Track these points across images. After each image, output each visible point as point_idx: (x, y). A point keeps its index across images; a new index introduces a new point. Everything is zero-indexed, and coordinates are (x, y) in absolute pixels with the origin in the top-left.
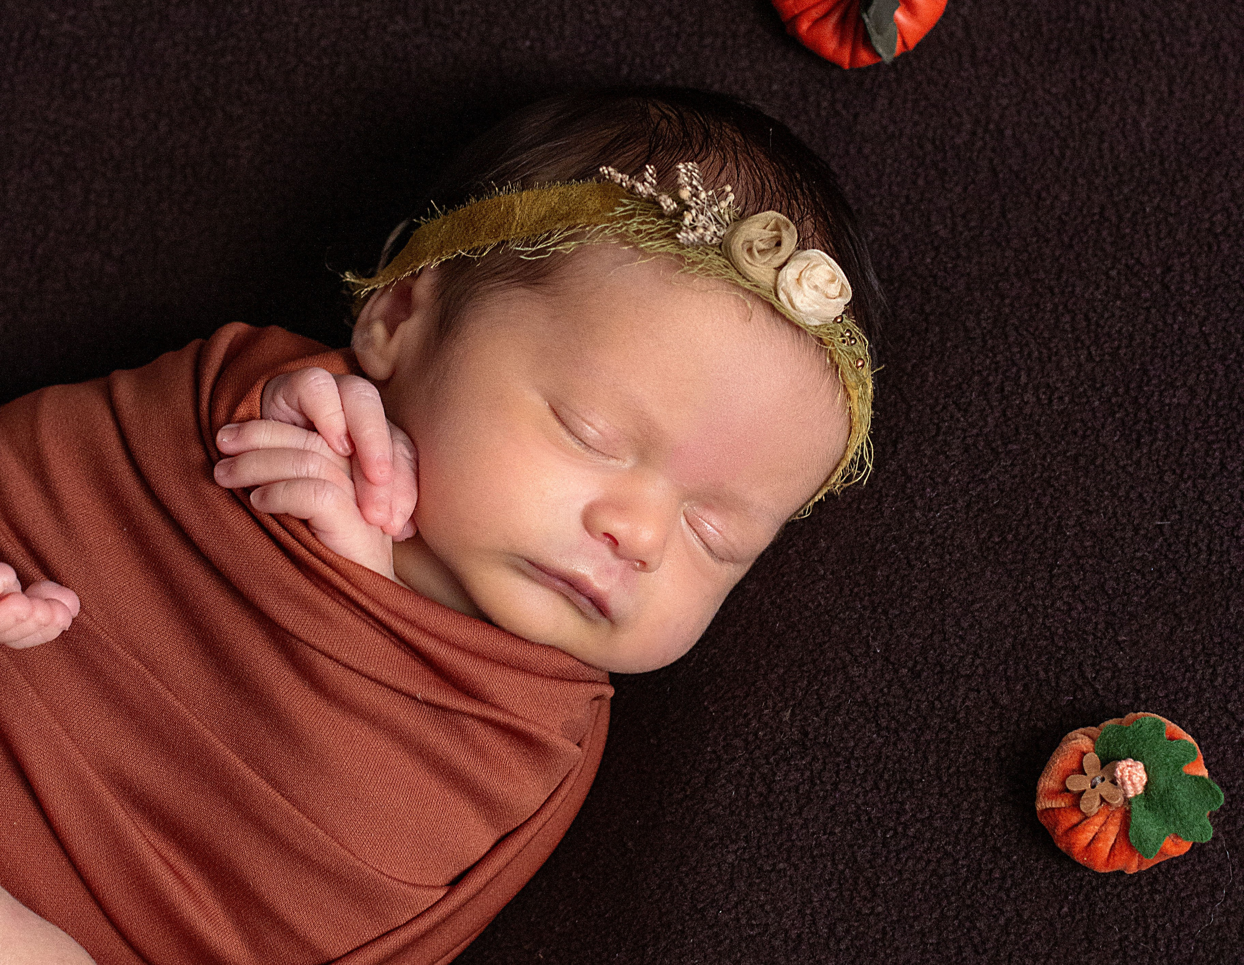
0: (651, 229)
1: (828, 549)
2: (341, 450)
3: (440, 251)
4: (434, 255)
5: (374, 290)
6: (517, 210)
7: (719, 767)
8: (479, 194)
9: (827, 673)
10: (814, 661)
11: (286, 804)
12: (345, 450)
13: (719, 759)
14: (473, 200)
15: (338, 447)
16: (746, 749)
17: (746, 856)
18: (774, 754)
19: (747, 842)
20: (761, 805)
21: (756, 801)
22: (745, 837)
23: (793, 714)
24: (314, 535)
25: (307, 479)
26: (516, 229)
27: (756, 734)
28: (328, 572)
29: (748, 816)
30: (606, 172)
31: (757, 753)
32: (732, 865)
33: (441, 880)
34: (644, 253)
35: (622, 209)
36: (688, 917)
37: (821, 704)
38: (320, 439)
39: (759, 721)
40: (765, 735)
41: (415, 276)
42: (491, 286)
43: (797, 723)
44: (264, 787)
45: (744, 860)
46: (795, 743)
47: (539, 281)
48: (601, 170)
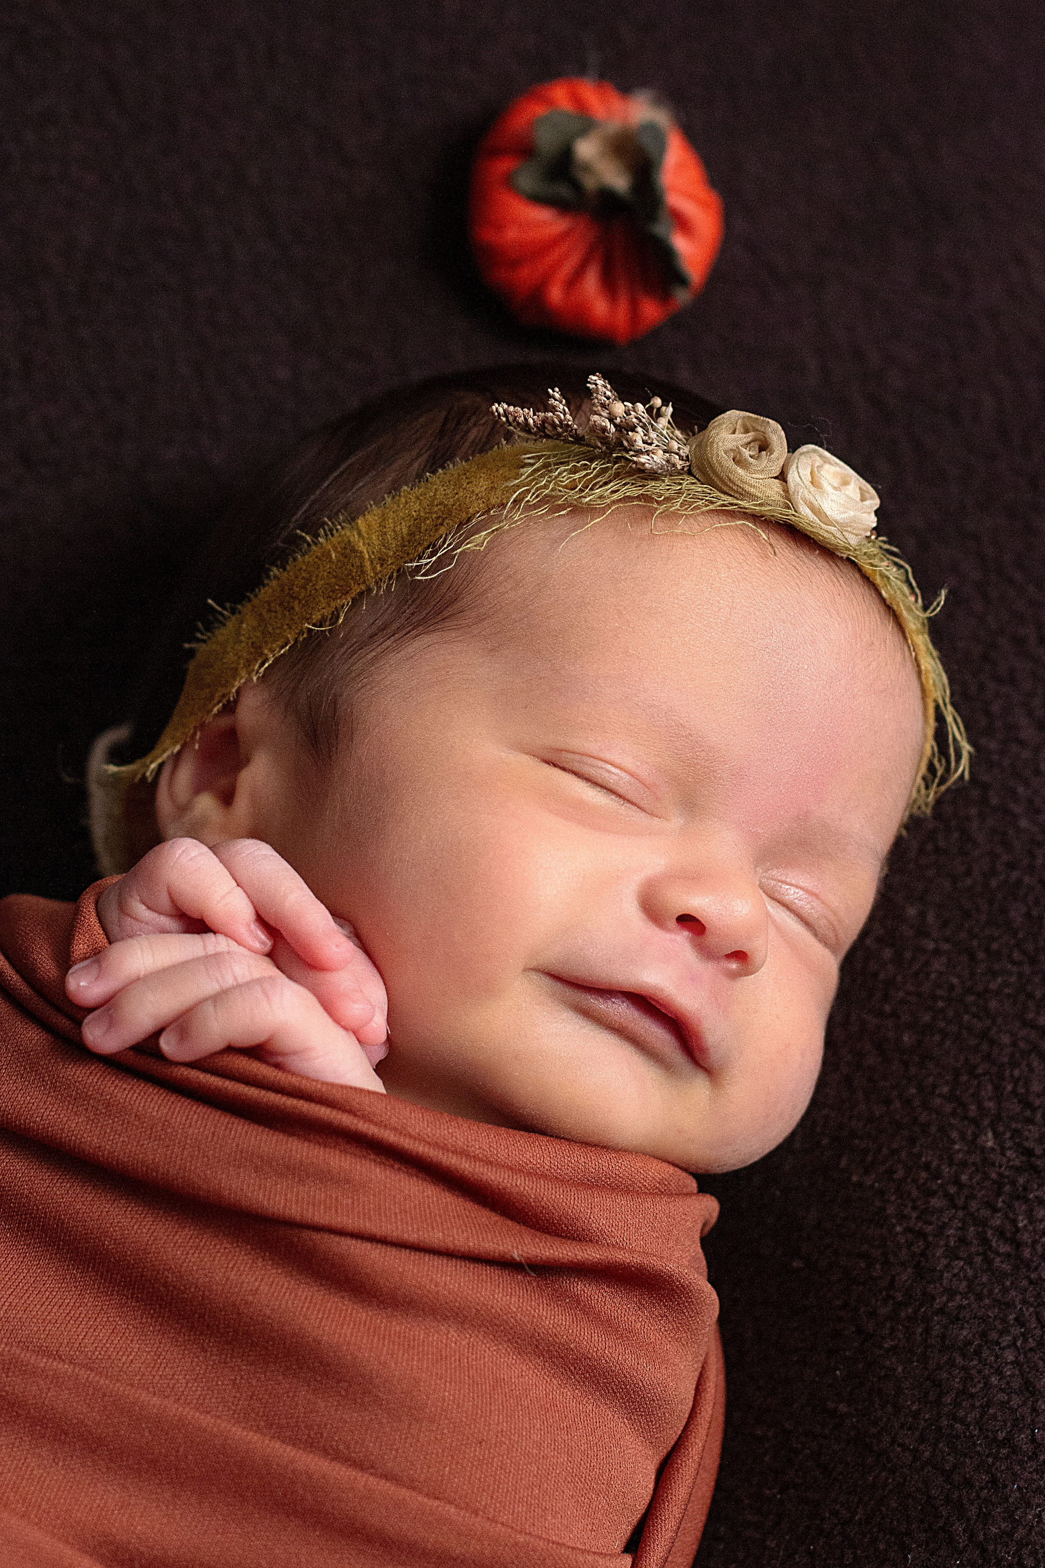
0: (587, 475)
1: (922, 915)
2: (257, 945)
3: (257, 652)
4: (249, 663)
5: (161, 766)
6: (361, 547)
7: (928, 1245)
8: (282, 559)
9: (1014, 1064)
10: (987, 1057)
11: (385, 1486)
12: (263, 943)
13: (922, 1235)
14: (275, 571)
15: (251, 943)
16: (955, 1206)
17: (1032, 1343)
18: (998, 1195)
19: (1022, 1325)
20: (1016, 1268)
21: (1006, 1267)
22: (1016, 1319)
23: (996, 1135)
24: (278, 1066)
25: (240, 987)
26: (374, 569)
27: (957, 1182)
28: (323, 1112)
29: (1005, 1291)
30: (501, 410)
31: (974, 1205)
32: (1016, 1363)
33: (618, 1545)
34: (590, 510)
35: (530, 470)
36: (990, 1460)
37: (1028, 1105)
38: (221, 938)
39: (950, 1165)
40: (971, 1178)
41: (230, 708)
42: (369, 657)
43: (1009, 1144)
44: (340, 1472)
45: (1031, 1350)
46: (1018, 1170)
47: (446, 614)
48: (494, 408)
